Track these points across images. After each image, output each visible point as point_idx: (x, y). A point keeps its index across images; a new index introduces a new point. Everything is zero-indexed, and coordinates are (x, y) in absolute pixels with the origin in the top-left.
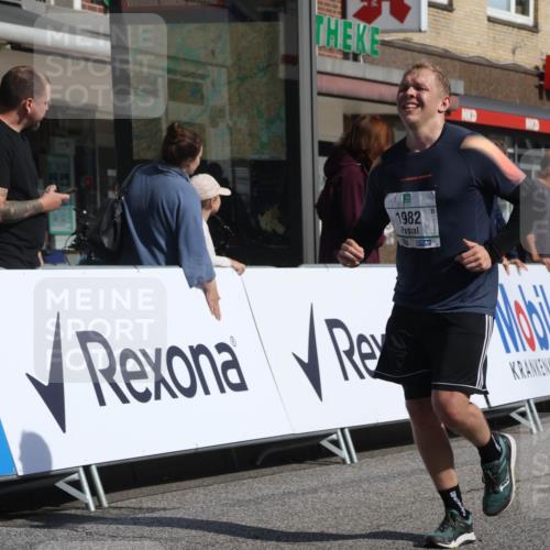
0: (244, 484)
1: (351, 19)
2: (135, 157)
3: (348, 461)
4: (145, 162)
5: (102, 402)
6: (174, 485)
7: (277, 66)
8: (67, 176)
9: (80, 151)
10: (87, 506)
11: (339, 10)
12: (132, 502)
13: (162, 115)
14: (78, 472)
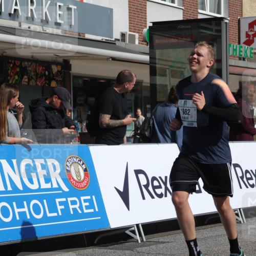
0: (200, 232)
1: (242, 44)
2: (158, 100)
3: (242, 222)
4: (162, 102)
5: (144, 198)
6: (172, 232)
8: (131, 108)
9: (136, 99)
10: (137, 241)
11: (237, 41)
12: (155, 239)
13: (168, 84)
14: (134, 227)
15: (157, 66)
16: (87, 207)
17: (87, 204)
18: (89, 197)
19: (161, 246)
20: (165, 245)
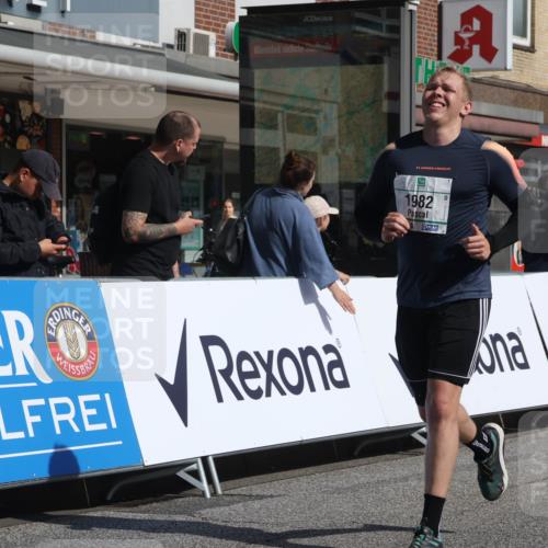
0: (342, 473)
1: (445, 60)
2: (257, 182)
4: (263, 186)
5: (220, 399)
6: (280, 475)
7: (381, 101)
8: (197, 199)
9: (209, 178)
10: (203, 494)
11: (436, 53)
12: (244, 490)
13: (280, 145)
14: (196, 462)
15: (256, 105)
16: (92, 420)
17: (93, 412)
18: (96, 397)
19: (257, 504)
20: (263, 502)
